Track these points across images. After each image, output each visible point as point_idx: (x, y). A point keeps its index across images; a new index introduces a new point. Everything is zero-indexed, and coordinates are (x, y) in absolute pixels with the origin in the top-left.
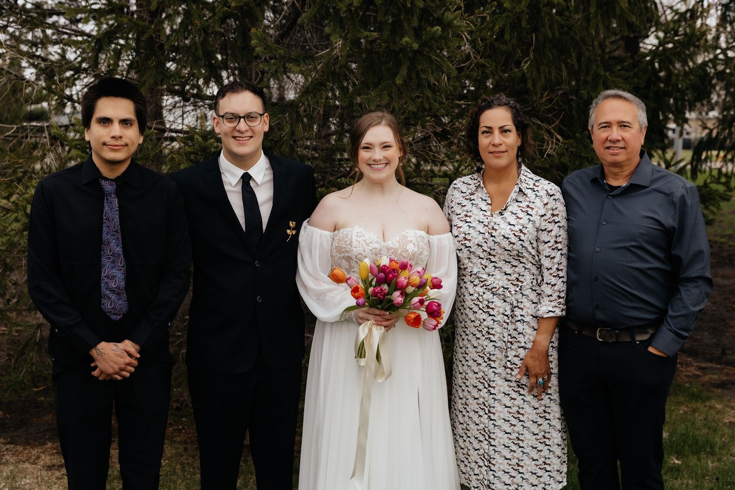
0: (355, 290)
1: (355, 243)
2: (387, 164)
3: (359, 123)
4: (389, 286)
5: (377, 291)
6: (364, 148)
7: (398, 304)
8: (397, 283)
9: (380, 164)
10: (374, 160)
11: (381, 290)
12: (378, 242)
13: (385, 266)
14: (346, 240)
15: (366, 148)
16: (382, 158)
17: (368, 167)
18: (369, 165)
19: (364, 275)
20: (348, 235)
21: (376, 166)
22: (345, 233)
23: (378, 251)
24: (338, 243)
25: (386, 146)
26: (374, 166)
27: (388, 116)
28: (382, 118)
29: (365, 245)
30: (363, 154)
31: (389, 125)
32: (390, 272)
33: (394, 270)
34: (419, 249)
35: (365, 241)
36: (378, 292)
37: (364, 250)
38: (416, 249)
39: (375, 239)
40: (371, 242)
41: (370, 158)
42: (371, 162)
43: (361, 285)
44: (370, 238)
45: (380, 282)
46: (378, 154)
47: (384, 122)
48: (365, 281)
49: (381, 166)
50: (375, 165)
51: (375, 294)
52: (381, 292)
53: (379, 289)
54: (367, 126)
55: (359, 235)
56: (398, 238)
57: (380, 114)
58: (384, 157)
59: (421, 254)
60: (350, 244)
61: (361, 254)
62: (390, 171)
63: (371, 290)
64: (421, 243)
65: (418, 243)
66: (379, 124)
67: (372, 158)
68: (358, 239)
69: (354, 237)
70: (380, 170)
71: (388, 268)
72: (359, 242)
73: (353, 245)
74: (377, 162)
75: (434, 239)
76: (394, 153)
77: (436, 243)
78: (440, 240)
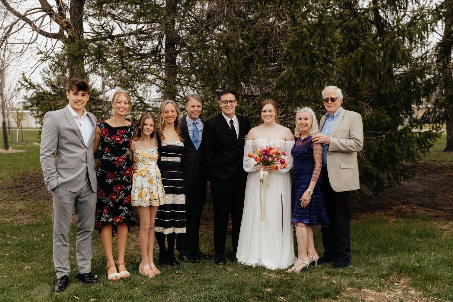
0: (256, 159)
2: (271, 117)
4: (267, 156)
8: (269, 155)
11: (265, 158)
15: (264, 112)
18: (265, 117)
19: (259, 154)
20: (257, 141)
24: (254, 144)
25: (271, 111)
27: (272, 100)
30: (263, 114)
31: (272, 104)
33: (268, 151)
34: (280, 146)
38: (279, 146)
41: (265, 115)
43: (258, 157)
44: (264, 142)
45: (264, 155)
46: (268, 114)
47: (270, 103)
48: (259, 156)
51: (263, 159)
54: (264, 104)
56: (273, 143)
57: (269, 100)
58: (270, 115)
59: (281, 148)
60: (257, 144)
62: (272, 119)
63: (261, 158)
64: (281, 144)
66: (268, 103)
70: (268, 119)
74: (268, 116)
75: (288, 142)
76: (274, 113)
77: (288, 143)
78: (290, 143)
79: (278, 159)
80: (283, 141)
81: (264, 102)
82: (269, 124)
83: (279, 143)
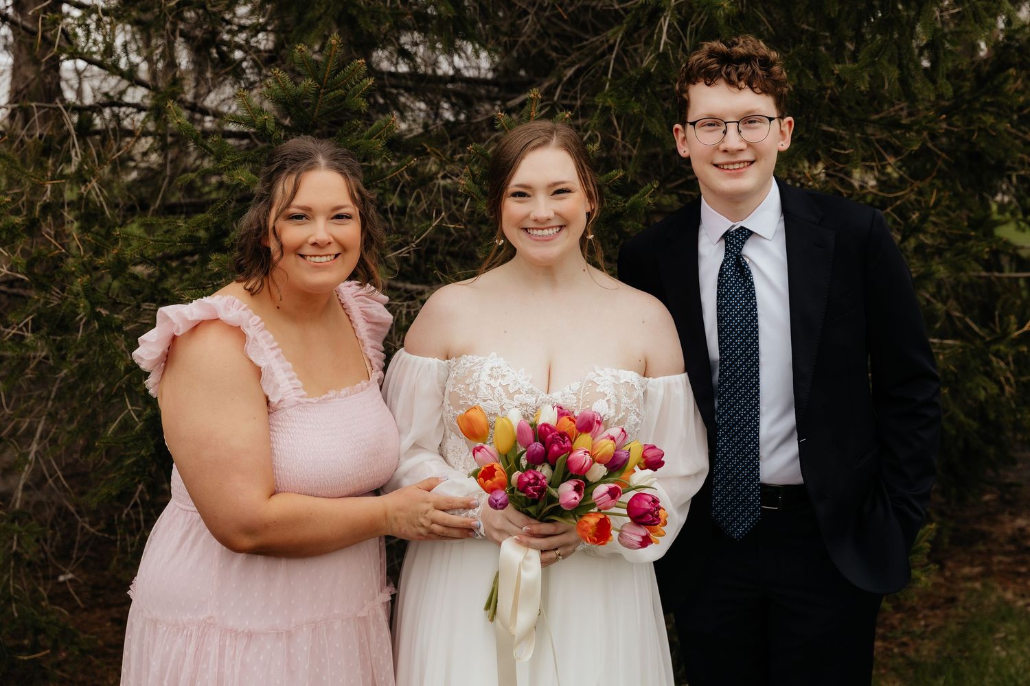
1: (484, 391)
2: (561, 227)
3: (504, 143)
4: (553, 468)
5: (526, 480)
6: (515, 195)
7: (568, 505)
8: (568, 464)
9: (548, 228)
10: (536, 220)
11: (536, 478)
12: (531, 392)
13: (545, 425)
14: (468, 381)
15: (521, 195)
16: (552, 215)
17: (523, 234)
18: (526, 229)
20: (474, 371)
21: (540, 232)
22: (468, 365)
23: (530, 411)
24: (455, 387)
25: (560, 191)
26: (535, 232)
27: (563, 128)
28: (551, 132)
29: (504, 396)
30: (512, 208)
31: (566, 147)
32: (553, 441)
33: (563, 435)
34: (617, 412)
35: (505, 387)
36: (528, 483)
37: (501, 407)
38: (612, 413)
39: (527, 385)
40: (518, 392)
41: (527, 216)
42: (530, 224)
44: (516, 382)
45: (535, 460)
46: (543, 207)
47: (555, 141)
48: (505, 458)
49: (551, 231)
50: (537, 229)
51: (522, 486)
52: (536, 484)
53: (531, 476)
54: (519, 149)
55: (495, 374)
56: (576, 386)
58: (557, 214)
59: (622, 422)
60: (475, 392)
61: (496, 415)
62: (568, 241)
63: (516, 475)
64: (624, 400)
65: (619, 400)
66: (545, 143)
67: (532, 216)
68: (492, 382)
69: (485, 378)
70: (547, 240)
71: (552, 430)
72: (493, 389)
73: (481, 395)
74: (542, 223)
75: (658, 384)
76: (577, 205)
77: (661, 392)
78: (668, 388)
79: (613, 493)
80: (632, 377)
81: (519, 135)
82: (548, 270)
83: (610, 392)
